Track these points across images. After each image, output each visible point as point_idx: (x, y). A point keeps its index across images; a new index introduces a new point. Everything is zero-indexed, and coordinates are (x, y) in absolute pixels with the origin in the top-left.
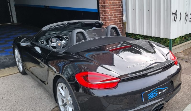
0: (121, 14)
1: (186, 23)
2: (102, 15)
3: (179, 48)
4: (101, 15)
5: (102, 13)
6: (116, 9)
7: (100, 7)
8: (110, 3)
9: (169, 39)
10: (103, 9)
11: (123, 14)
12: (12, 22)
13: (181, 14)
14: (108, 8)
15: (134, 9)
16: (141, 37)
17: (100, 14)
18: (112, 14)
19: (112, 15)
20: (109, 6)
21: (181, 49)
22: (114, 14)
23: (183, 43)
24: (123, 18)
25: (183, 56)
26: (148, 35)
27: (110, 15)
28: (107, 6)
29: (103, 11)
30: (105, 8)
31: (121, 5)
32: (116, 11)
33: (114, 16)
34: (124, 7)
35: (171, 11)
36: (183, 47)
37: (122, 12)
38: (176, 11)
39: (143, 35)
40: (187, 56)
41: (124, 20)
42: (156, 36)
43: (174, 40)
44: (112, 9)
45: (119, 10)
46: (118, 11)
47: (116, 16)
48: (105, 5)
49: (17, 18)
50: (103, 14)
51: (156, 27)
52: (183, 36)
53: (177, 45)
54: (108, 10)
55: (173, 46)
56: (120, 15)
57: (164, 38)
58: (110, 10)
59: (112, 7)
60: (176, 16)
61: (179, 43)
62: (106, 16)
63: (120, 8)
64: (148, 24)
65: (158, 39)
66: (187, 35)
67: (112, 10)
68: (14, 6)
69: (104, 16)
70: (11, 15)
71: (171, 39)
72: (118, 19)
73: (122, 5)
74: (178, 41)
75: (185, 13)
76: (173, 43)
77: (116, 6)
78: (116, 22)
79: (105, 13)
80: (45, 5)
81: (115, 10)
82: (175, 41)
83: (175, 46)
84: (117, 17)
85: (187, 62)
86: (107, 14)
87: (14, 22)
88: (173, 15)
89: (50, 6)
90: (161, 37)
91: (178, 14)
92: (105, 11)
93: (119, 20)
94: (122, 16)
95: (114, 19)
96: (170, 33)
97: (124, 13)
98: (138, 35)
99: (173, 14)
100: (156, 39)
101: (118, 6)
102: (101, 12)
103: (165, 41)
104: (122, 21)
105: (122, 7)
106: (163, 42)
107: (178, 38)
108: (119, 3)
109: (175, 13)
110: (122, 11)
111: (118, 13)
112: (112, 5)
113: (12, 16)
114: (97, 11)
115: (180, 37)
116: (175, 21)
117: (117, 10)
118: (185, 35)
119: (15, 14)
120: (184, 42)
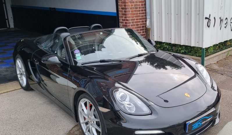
0: (144, 19)
1: (220, 29)
2: (123, 20)
3: (213, 58)
4: (121, 20)
5: (122, 17)
6: (138, 12)
7: (120, 9)
8: (132, 5)
9: (201, 48)
10: (123, 12)
11: (146, 18)
12: (8, 27)
13: (215, 18)
14: (130, 11)
15: (160, 13)
16: (168, 45)
17: (120, 18)
18: (133, 18)
19: (134, 20)
20: (130, 9)
21: (215, 60)
22: (136, 18)
23: (216, 52)
24: (146, 23)
25: (218, 67)
26: (177, 43)
27: (132, 20)
28: (128, 8)
29: (123, 14)
30: (125, 12)
31: (144, 8)
32: (139, 15)
33: (136, 21)
34: (148, 10)
35: (203, 15)
36: (217, 58)
37: (146, 16)
38: (210, 15)
39: (170, 44)
40: (222, 68)
41: (148, 25)
42: (186, 45)
43: (207, 49)
44: (134, 12)
45: (142, 13)
46: (141, 15)
47: (139, 20)
48: (126, 8)
49: (14, 22)
50: (124, 18)
51: (186, 34)
52: (217, 45)
53: (210, 55)
54: (129, 14)
55: (206, 57)
56: (142, 20)
57: (195, 47)
58: (132, 14)
59: (134, 10)
60: (209, 21)
61: (213, 52)
62: (127, 20)
63: (143, 11)
64: (176, 30)
65: (188, 47)
66: (221, 43)
67: (134, 14)
68: (10, 7)
69: (124, 20)
70: (6, 18)
71: (203, 48)
72: (141, 24)
73: (146, 8)
74: (212, 50)
75: (220, 18)
76: (206, 53)
77: (138, 9)
78: (138, 27)
79: (125, 17)
80: (50, 7)
81: (137, 14)
82: (209, 51)
83: (208, 56)
84: (140, 22)
85: (222, 74)
86: (127, 19)
87: (11, 27)
88: (207, 20)
89: (56, 8)
90: (192, 46)
91: (212, 18)
92: (125, 15)
93: (141, 26)
94: (146, 21)
95: (136, 24)
96: (203, 41)
97: (148, 17)
98: (164, 43)
99: (206, 18)
100: (185, 47)
101: (141, 9)
102: (121, 15)
103: (197, 50)
104: (146, 26)
105: (145, 10)
106: (194, 51)
107: (212, 47)
108: (142, 5)
109: (208, 18)
110: (145, 14)
111: (141, 17)
112: (134, 8)
113: (8, 19)
114: (116, 15)
115: (214, 46)
116: (209, 27)
117: (140, 13)
118: (219, 43)
119: (12, 18)
120: (218, 52)
